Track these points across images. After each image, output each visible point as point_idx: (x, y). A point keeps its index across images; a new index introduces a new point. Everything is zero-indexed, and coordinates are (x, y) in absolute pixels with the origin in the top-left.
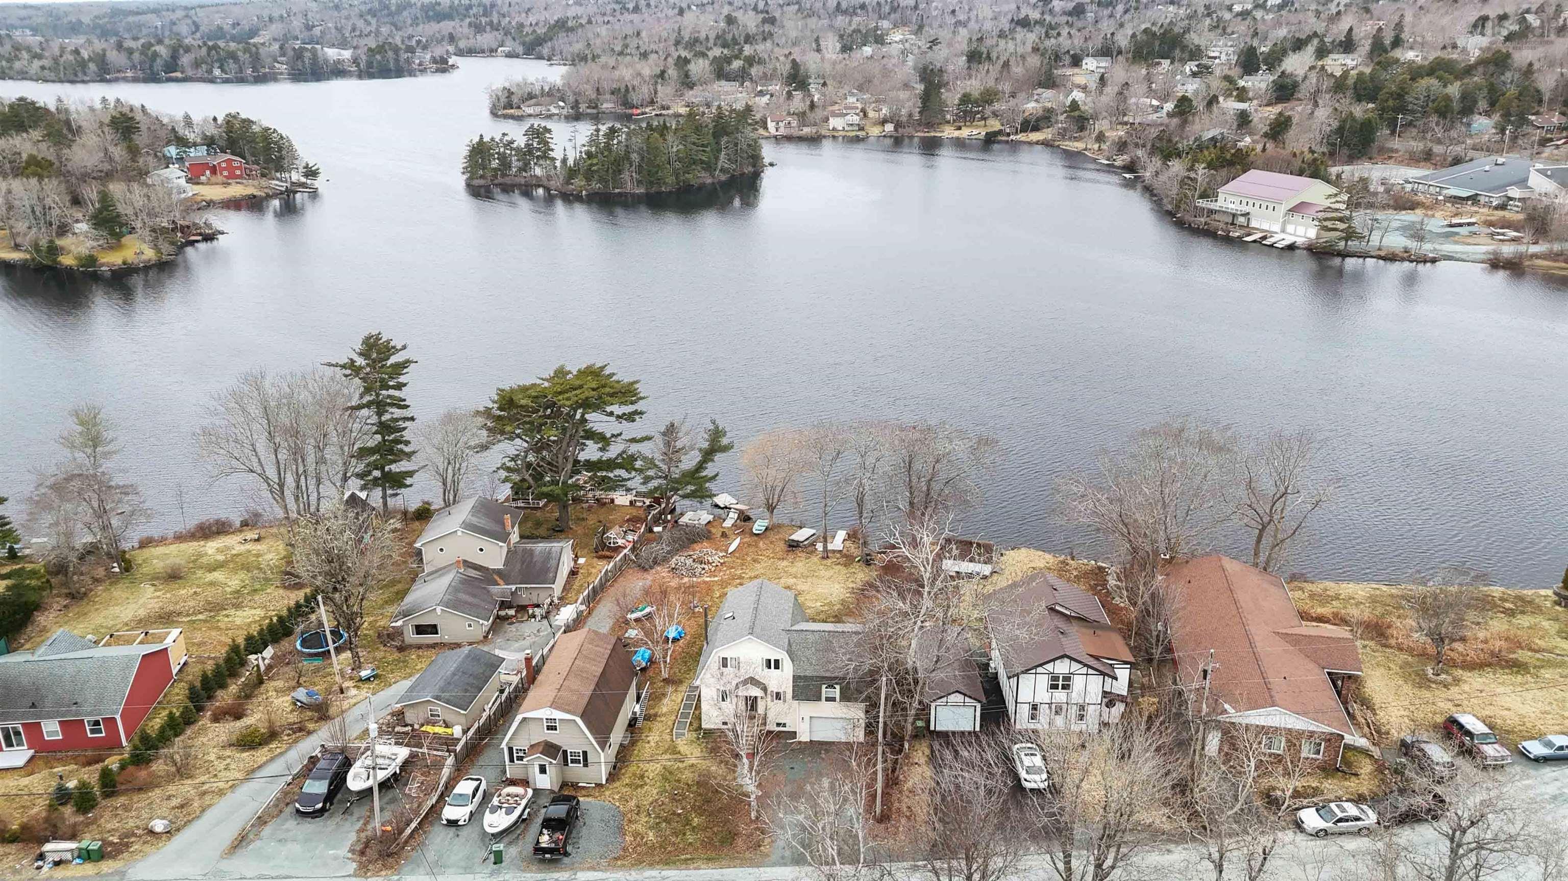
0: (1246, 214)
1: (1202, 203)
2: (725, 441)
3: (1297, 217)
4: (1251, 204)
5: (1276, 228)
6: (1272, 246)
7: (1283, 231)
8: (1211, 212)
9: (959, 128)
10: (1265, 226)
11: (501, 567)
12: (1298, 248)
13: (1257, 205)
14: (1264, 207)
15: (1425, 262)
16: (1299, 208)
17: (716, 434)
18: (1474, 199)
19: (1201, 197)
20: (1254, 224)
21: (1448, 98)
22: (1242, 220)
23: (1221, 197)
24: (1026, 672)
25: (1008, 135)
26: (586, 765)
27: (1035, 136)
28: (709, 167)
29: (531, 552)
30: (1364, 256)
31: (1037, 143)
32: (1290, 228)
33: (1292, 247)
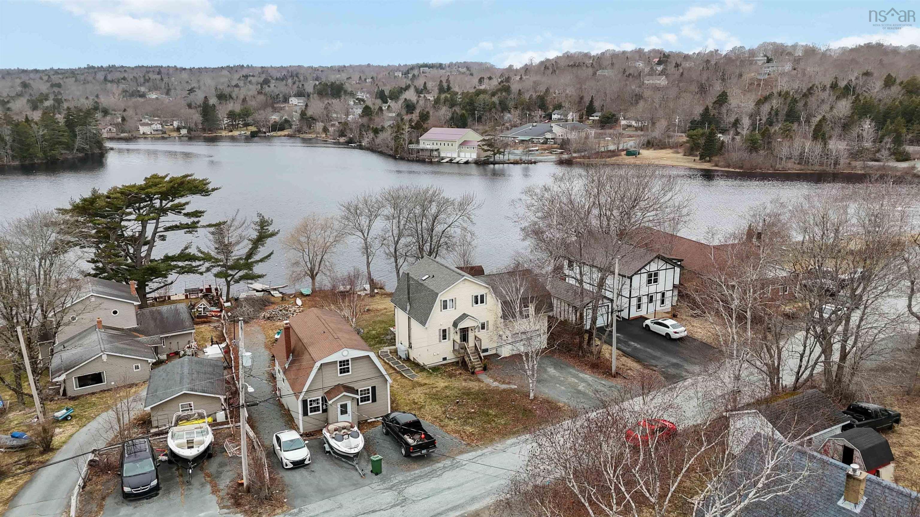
0: (437, 150)
1: (412, 146)
2: (271, 229)
3: (464, 149)
4: (439, 144)
5: (455, 155)
6: (458, 163)
7: (459, 156)
8: (418, 151)
9: (231, 131)
10: (449, 155)
11: (136, 326)
12: (470, 163)
13: (443, 144)
14: (446, 144)
15: (531, 163)
16: (464, 144)
17: (263, 224)
18: (531, 141)
19: (410, 143)
20: (443, 155)
21: (494, 103)
22: (435, 153)
23: (421, 142)
24: (636, 273)
25: (265, 133)
26: (374, 400)
27: (280, 133)
28: (69, 147)
29: (160, 313)
30: (503, 163)
31: (285, 136)
32: (462, 155)
33: (467, 163)
